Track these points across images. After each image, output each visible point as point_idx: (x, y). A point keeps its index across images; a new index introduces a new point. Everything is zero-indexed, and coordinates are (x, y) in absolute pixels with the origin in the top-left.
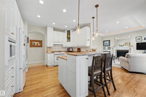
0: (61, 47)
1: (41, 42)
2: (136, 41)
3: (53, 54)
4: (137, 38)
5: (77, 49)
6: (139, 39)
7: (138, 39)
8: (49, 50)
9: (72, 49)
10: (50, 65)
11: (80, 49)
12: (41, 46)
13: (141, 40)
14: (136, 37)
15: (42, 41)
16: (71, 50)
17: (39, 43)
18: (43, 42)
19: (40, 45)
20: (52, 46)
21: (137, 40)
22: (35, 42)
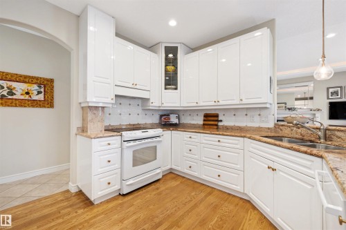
0: (139, 110)
1: (47, 85)
2: (328, 98)
3: (115, 140)
4: (331, 90)
5: (202, 118)
6: (336, 93)
7: (332, 94)
8: (92, 121)
9: (179, 118)
10: (100, 194)
11: (217, 116)
12: (48, 103)
13: (339, 96)
14: (328, 89)
15: (52, 81)
16: (174, 120)
17: (35, 87)
18: (56, 84)
19: (41, 97)
20: (109, 100)
21: (330, 94)
22: (14, 84)
